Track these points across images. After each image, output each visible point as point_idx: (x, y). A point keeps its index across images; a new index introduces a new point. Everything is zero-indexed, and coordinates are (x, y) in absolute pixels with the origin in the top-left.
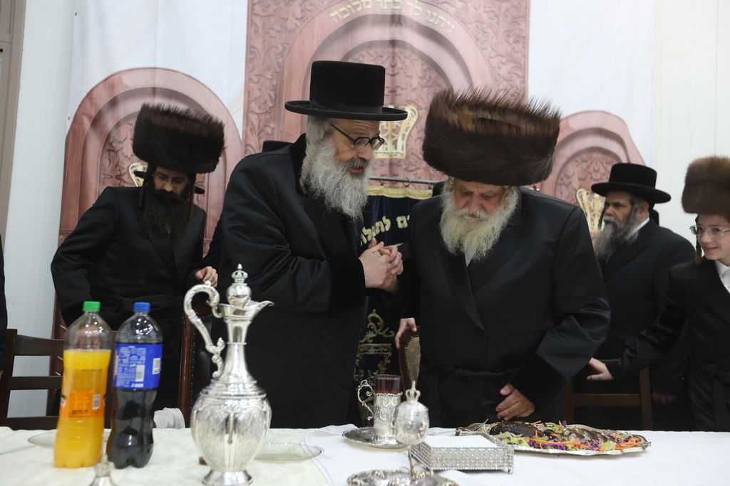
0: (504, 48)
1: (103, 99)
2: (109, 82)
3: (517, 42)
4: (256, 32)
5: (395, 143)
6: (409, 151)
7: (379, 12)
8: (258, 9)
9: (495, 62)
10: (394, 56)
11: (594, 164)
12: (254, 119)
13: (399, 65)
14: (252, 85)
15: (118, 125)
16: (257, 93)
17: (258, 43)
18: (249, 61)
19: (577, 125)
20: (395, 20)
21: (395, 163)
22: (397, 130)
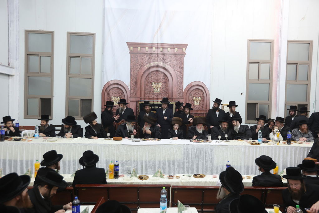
0: (179, 70)
1: (107, 86)
2: (108, 83)
3: (181, 69)
4: (132, 71)
5: (158, 90)
6: (160, 91)
7: (155, 65)
8: (132, 67)
9: (177, 73)
10: (157, 73)
11: (196, 92)
12: (132, 87)
13: (158, 75)
14: (131, 81)
15: (110, 90)
16: (132, 83)
17: (132, 74)
18: (131, 77)
19: (193, 84)
20: (158, 66)
21: (157, 94)
22: (158, 87)
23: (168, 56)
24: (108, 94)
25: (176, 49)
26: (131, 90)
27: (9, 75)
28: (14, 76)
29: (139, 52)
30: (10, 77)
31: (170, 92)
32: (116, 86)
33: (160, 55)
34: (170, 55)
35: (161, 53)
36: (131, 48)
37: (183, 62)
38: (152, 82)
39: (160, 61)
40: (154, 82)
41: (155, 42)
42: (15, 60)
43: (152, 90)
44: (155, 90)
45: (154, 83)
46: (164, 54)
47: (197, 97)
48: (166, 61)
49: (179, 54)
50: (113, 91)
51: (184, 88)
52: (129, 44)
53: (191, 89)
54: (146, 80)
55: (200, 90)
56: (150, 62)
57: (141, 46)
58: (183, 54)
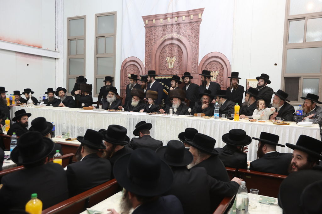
0: (194, 40)
3: (197, 38)
4: (147, 47)
5: (172, 65)
6: (174, 66)
7: (169, 38)
8: (147, 42)
9: (192, 44)
10: (172, 46)
11: (213, 65)
12: (147, 64)
13: (173, 48)
14: (146, 57)
15: (127, 67)
16: (147, 59)
17: (147, 49)
18: (146, 53)
19: (209, 56)
20: (172, 39)
21: (172, 69)
22: (172, 62)
23: (182, 26)
24: (126, 72)
25: (192, 16)
26: (145, 67)
27: (56, 58)
28: (60, 60)
29: (154, 25)
30: (57, 60)
31: (184, 67)
32: (132, 63)
33: (175, 26)
34: (185, 25)
35: (176, 23)
36: (147, 21)
37: (199, 30)
38: (166, 57)
39: (175, 32)
40: (169, 56)
41: (170, 11)
42: (60, 46)
43: (167, 65)
44: (169, 65)
45: (168, 58)
46: (178, 24)
47: (214, 72)
48: (181, 31)
49: (194, 22)
50: (130, 68)
51: (199, 61)
52: (145, 18)
53: (207, 62)
54: (161, 54)
55: (217, 63)
56: (165, 35)
57: (156, 18)
58: (199, 21)
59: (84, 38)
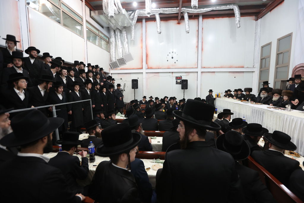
2: (296, 66)
27: (253, 72)
28: (255, 72)
42: (256, 64)
59: (269, 57)
